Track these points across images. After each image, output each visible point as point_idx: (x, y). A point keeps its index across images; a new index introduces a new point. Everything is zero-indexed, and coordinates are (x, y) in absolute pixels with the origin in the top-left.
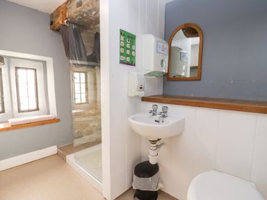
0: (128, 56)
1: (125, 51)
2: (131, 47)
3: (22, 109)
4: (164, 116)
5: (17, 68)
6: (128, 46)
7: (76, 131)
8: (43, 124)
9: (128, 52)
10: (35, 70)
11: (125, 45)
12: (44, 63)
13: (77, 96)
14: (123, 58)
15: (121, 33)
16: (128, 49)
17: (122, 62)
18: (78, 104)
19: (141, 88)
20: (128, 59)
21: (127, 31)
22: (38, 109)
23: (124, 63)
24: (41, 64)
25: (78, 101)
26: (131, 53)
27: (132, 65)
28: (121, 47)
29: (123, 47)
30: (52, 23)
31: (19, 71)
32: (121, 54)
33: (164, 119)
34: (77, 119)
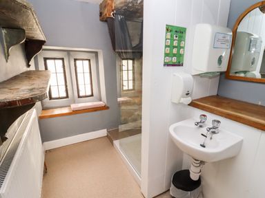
0: (174, 55)
1: (171, 51)
2: (179, 44)
3: (81, 95)
4: (214, 133)
5: (75, 60)
6: (175, 43)
7: (123, 118)
8: (96, 111)
9: (175, 51)
10: (89, 60)
11: (172, 43)
12: (96, 53)
13: (125, 83)
14: (168, 60)
15: (167, 30)
16: (174, 47)
17: (167, 64)
18: (125, 91)
19: (187, 94)
20: (174, 60)
21: (175, 24)
22: (92, 95)
23: (168, 65)
24: (94, 55)
25: (125, 88)
26: (178, 51)
27: (179, 65)
28: (166, 46)
29: (168, 46)
30: (101, 14)
31: (77, 62)
32: (166, 55)
33: (214, 136)
34: (123, 107)
